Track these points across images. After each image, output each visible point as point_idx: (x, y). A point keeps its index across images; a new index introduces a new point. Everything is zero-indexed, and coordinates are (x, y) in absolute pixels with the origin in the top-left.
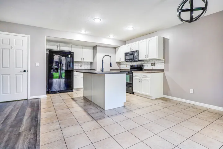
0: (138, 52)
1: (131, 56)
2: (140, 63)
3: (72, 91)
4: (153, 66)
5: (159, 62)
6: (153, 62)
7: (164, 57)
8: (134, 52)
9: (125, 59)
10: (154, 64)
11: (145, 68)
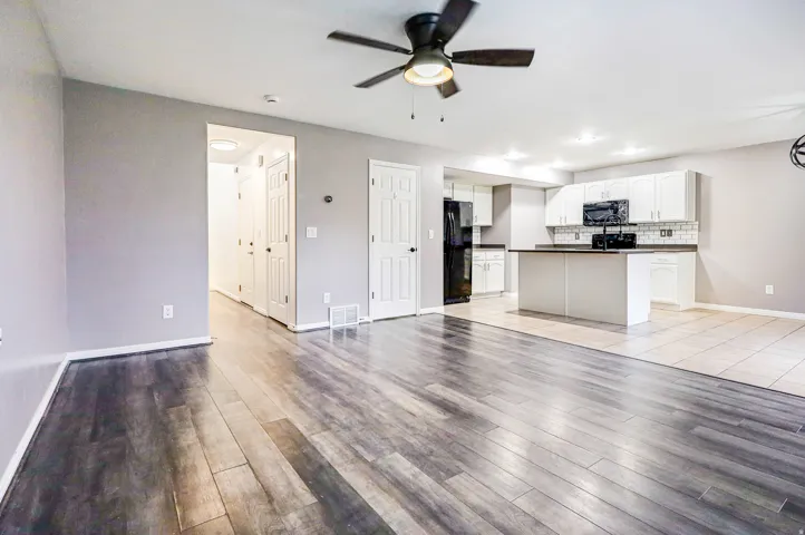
0: (625, 202)
1: (605, 213)
2: (625, 230)
3: (468, 301)
4: (667, 238)
5: (683, 227)
6: (667, 228)
7: (698, 218)
8: (616, 202)
9: (586, 220)
10: (670, 233)
11: (639, 241)
